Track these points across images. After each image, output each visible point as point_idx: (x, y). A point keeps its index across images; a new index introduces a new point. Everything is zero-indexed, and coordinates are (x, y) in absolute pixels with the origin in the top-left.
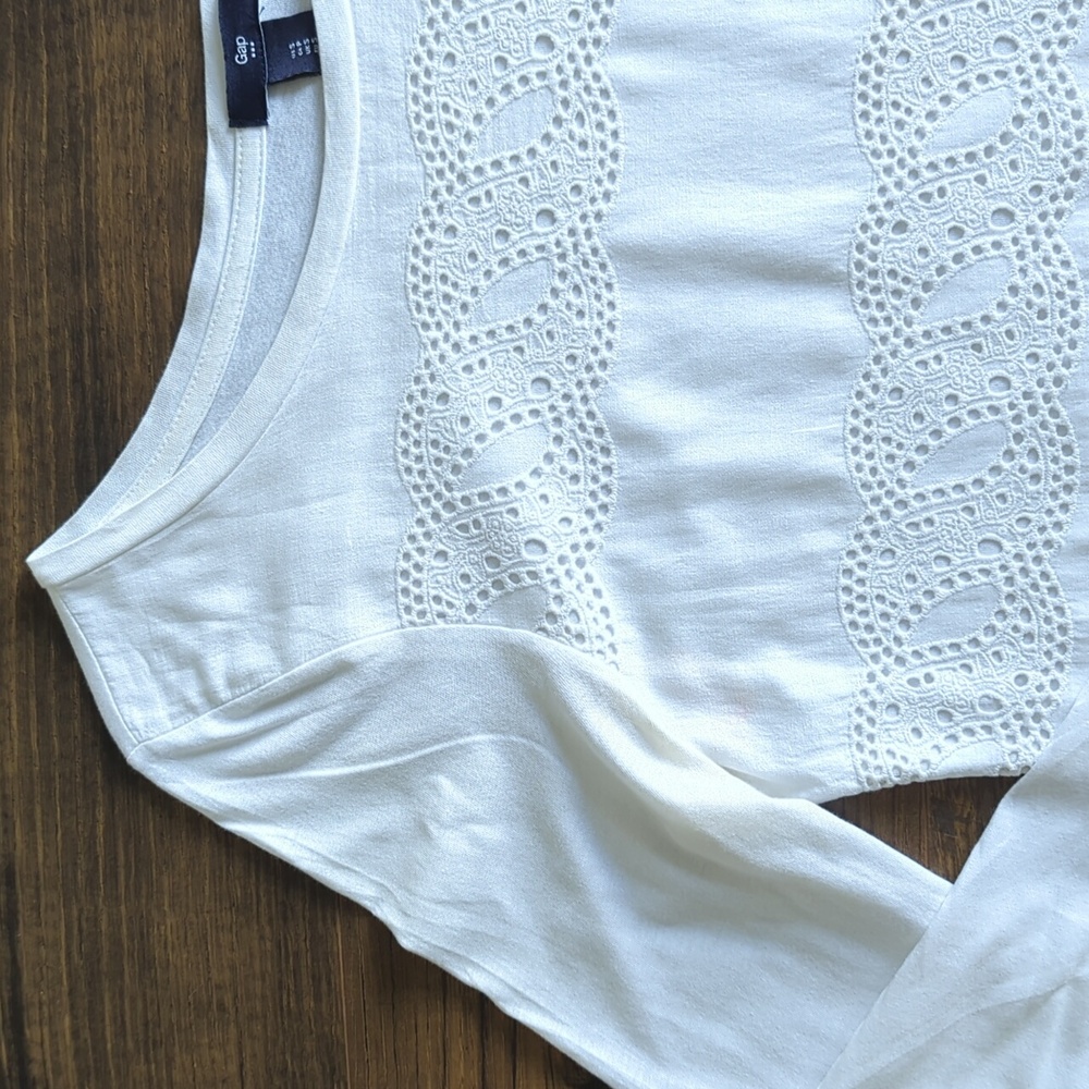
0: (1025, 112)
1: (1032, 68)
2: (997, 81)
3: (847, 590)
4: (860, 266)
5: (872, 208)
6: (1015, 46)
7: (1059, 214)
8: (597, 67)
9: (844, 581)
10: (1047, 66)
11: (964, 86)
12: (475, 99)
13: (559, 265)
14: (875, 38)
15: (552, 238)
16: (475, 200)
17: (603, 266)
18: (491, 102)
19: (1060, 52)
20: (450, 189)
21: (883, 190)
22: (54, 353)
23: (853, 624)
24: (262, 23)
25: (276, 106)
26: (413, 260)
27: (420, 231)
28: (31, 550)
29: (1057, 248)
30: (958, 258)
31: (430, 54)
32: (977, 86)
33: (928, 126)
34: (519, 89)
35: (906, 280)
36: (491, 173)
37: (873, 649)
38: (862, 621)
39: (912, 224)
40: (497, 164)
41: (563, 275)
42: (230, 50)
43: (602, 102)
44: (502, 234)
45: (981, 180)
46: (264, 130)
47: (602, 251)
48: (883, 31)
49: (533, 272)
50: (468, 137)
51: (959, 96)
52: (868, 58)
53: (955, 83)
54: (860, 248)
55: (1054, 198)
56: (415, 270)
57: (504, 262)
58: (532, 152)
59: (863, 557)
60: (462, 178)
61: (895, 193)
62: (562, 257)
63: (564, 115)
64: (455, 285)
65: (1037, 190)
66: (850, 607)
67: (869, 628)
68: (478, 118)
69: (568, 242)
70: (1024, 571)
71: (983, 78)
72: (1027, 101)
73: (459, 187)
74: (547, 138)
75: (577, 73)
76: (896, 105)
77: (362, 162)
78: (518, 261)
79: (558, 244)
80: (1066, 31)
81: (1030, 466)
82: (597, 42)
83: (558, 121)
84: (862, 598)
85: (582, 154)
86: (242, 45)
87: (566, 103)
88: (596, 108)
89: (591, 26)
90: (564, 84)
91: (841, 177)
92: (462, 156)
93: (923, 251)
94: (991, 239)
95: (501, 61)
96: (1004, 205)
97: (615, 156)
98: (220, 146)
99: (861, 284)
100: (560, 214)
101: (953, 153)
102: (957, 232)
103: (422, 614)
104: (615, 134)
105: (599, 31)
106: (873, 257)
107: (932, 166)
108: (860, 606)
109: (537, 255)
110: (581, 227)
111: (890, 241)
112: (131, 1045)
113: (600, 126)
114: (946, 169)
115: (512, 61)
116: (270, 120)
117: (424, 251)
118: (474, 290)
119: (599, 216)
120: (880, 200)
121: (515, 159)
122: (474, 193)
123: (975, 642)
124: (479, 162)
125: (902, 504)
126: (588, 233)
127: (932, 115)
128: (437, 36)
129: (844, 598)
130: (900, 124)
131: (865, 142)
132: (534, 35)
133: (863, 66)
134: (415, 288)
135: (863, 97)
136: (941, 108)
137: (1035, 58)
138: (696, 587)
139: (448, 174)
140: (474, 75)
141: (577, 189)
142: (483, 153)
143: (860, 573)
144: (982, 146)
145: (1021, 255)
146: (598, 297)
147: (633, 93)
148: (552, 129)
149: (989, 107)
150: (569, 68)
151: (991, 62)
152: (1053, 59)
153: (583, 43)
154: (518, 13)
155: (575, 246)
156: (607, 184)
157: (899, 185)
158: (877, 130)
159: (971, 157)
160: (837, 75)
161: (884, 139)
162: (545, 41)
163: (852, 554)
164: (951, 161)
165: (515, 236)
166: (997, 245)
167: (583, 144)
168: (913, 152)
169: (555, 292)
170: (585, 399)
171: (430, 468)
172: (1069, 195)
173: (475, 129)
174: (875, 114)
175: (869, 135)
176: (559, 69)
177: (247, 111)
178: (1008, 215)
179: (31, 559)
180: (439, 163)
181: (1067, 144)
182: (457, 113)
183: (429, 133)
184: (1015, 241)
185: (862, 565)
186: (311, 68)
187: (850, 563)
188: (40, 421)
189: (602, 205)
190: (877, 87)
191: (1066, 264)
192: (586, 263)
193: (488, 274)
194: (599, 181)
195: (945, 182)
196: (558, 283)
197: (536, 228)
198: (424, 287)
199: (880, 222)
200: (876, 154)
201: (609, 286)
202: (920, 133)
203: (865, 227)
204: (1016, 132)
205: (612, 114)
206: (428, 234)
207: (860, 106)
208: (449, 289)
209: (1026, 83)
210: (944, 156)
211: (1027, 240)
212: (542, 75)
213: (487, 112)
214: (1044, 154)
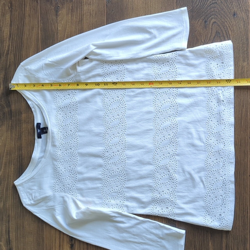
0: (120, 140)
1: (121, 136)
2: (117, 137)
3: (102, 191)
4: (103, 156)
5: (105, 150)
6: (119, 133)
7: (124, 151)
8: (76, 134)
9: (102, 190)
10: (123, 136)
11: (114, 137)
12: (63, 136)
13: (72, 154)
14: (105, 132)
15: (71, 151)
16: (63, 147)
17: (77, 154)
18: (65, 137)
19: (124, 134)
20: (61, 145)
21: (106, 148)
22: (17, 158)
23: (103, 195)
24: (41, 128)
25: (42, 136)
26: (56, 153)
27: (57, 150)
28: (14, 181)
29: (124, 155)
30: (113, 155)
31: (59, 131)
32: (115, 137)
33: (110, 141)
34: (68, 135)
35: (108, 157)
36: (65, 144)
37: (105, 198)
38: (103, 194)
39: (109, 152)
40: (66, 143)
41: (72, 155)
42: (37, 131)
43: (77, 137)
44: (66, 150)
45: (116, 147)
46: (41, 139)
47: (76, 153)
48: (106, 131)
49: (69, 155)
50: (63, 140)
51: (113, 138)
52: (104, 134)
53: (113, 137)
54: (103, 154)
55: (123, 150)
56: (56, 154)
57: (66, 153)
58: (69, 142)
59: (104, 187)
60: (62, 144)
61: (107, 148)
62: (72, 153)
63: (73, 138)
64: (61, 156)
65: (122, 149)
66: (102, 193)
67: (104, 195)
68: (64, 138)
69: (73, 151)
70: (121, 190)
71: (116, 137)
72: (120, 139)
73: (62, 145)
74: (71, 141)
75: (74, 134)
76: (107, 139)
77: (51, 142)
78: (67, 153)
79: (72, 152)
80: (125, 132)
81: (121, 178)
82: (76, 131)
83: (72, 139)
84: (103, 192)
85: (74, 142)
86: (39, 130)
87: (73, 137)
88: (76, 138)
89: (76, 129)
90: (73, 135)
91: (101, 146)
92: (62, 142)
93: (110, 154)
94: (117, 153)
95: (66, 132)
96: (118, 150)
97: (78, 143)
98: (36, 140)
99: (103, 158)
100: (72, 149)
101: (113, 144)
102: (113, 153)
103: (55, 191)
104: (78, 141)
105: (77, 130)
106: (105, 155)
107: (111, 146)
108: (103, 193)
109: (70, 153)
110: (74, 150)
111: (106, 153)
112: (21, 236)
113: (76, 140)
114: (112, 146)
115: (67, 133)
116: (42, 138)
117: (58, 152)
118: (63, 156)
119: (76, 149)
120: (105, 149)
121: (68, 143)
122: (63, 146)
123: (115, 197)
124: (64, 143)
125: (108, 182)
126: (75, 151)
127: (111, 140)
128: (60, 130)
129: (102, 192)
130: (107, 141)
131: (104, 143)
132: (70, 130)
133: (104, 135)
134: (56, 156)
135: (104, 138)
136: (112, 140)
137: (121, 135)
138: (86, 190)
139: (60, 144)
140: (63, 134)
141: (74, 146)
142: (64, 142)
143: (103, 189)
144: (116, 144)
145: (120, 155)
146: (76, 158)
147: (80, 136)
148: (71, 140)
149: (117, 139)
150: (73, 133)
151: (117, 135)
152: (123, 135)
153: (75, 131)
154: (68, 128)
155: (74, 152)
156: (77, 146)
157: (107, 147)
158: (105, 141)
159: (115, 145)
160: (101, 136)
161: (106, 142)
162: (71, 131)
163: (102, 187)
164: (113, 145)
165: (67, 151)
166: (117, 154)
167: (75, 141)
168: (109, 144)
169: (71, 157)
170: (74, 169)
171: (57, 175)
172: (125, 149)
173: (63, 139)
174: (105, 140)
175: (104, 142)
176: (72, 134)
177: (39, 137)
178: (119, 151)
179: (14, 182)
180: (59, 143)
181: (125, 144)
182: (62, 138)
183: (58, 140)
184: (119, 154)
185: (104, 188)
186: (46, 132)
187: (102, 188)
188: (15, 166)
189: (77, 148)
190: (105, 137)
191: (125, 157)
192: (75, 154)
193: (64, 154)
194: (76, 145)
195: (112, 147)
196: (72, 156)
197: (70, 150)
198: (57, 156)
199: (105, 151)
200: (105, 144)
201: (77, 157)
202: (109, 142)
203: (104, 152)
204: (119, 142)
205: (78, 138)
206: (58, 150)
207: (103, 139)
208: (60, 156)
209: (120, 137)
210: (112, 145)
211: (121, 154)
212: (70, 134)
213: (65, 138)
214: (122, 145)
